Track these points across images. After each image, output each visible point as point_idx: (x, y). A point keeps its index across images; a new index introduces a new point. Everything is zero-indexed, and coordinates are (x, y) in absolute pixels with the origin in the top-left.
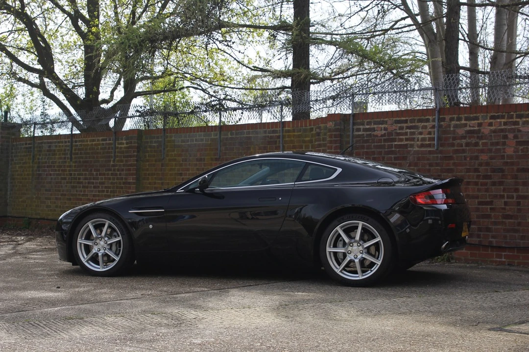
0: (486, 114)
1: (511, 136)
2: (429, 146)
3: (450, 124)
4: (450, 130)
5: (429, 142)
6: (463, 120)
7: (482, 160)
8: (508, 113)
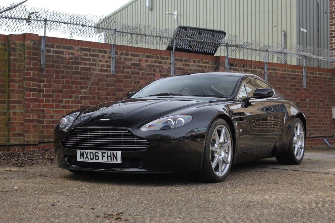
0: (143, 54)
1: (158, 70)
2: (107, 71)
3: (121, 57)
4: (121, 61)
5: (106, 68)
6: (130, 55)
7: (141, 84)
8: (156, 55)
